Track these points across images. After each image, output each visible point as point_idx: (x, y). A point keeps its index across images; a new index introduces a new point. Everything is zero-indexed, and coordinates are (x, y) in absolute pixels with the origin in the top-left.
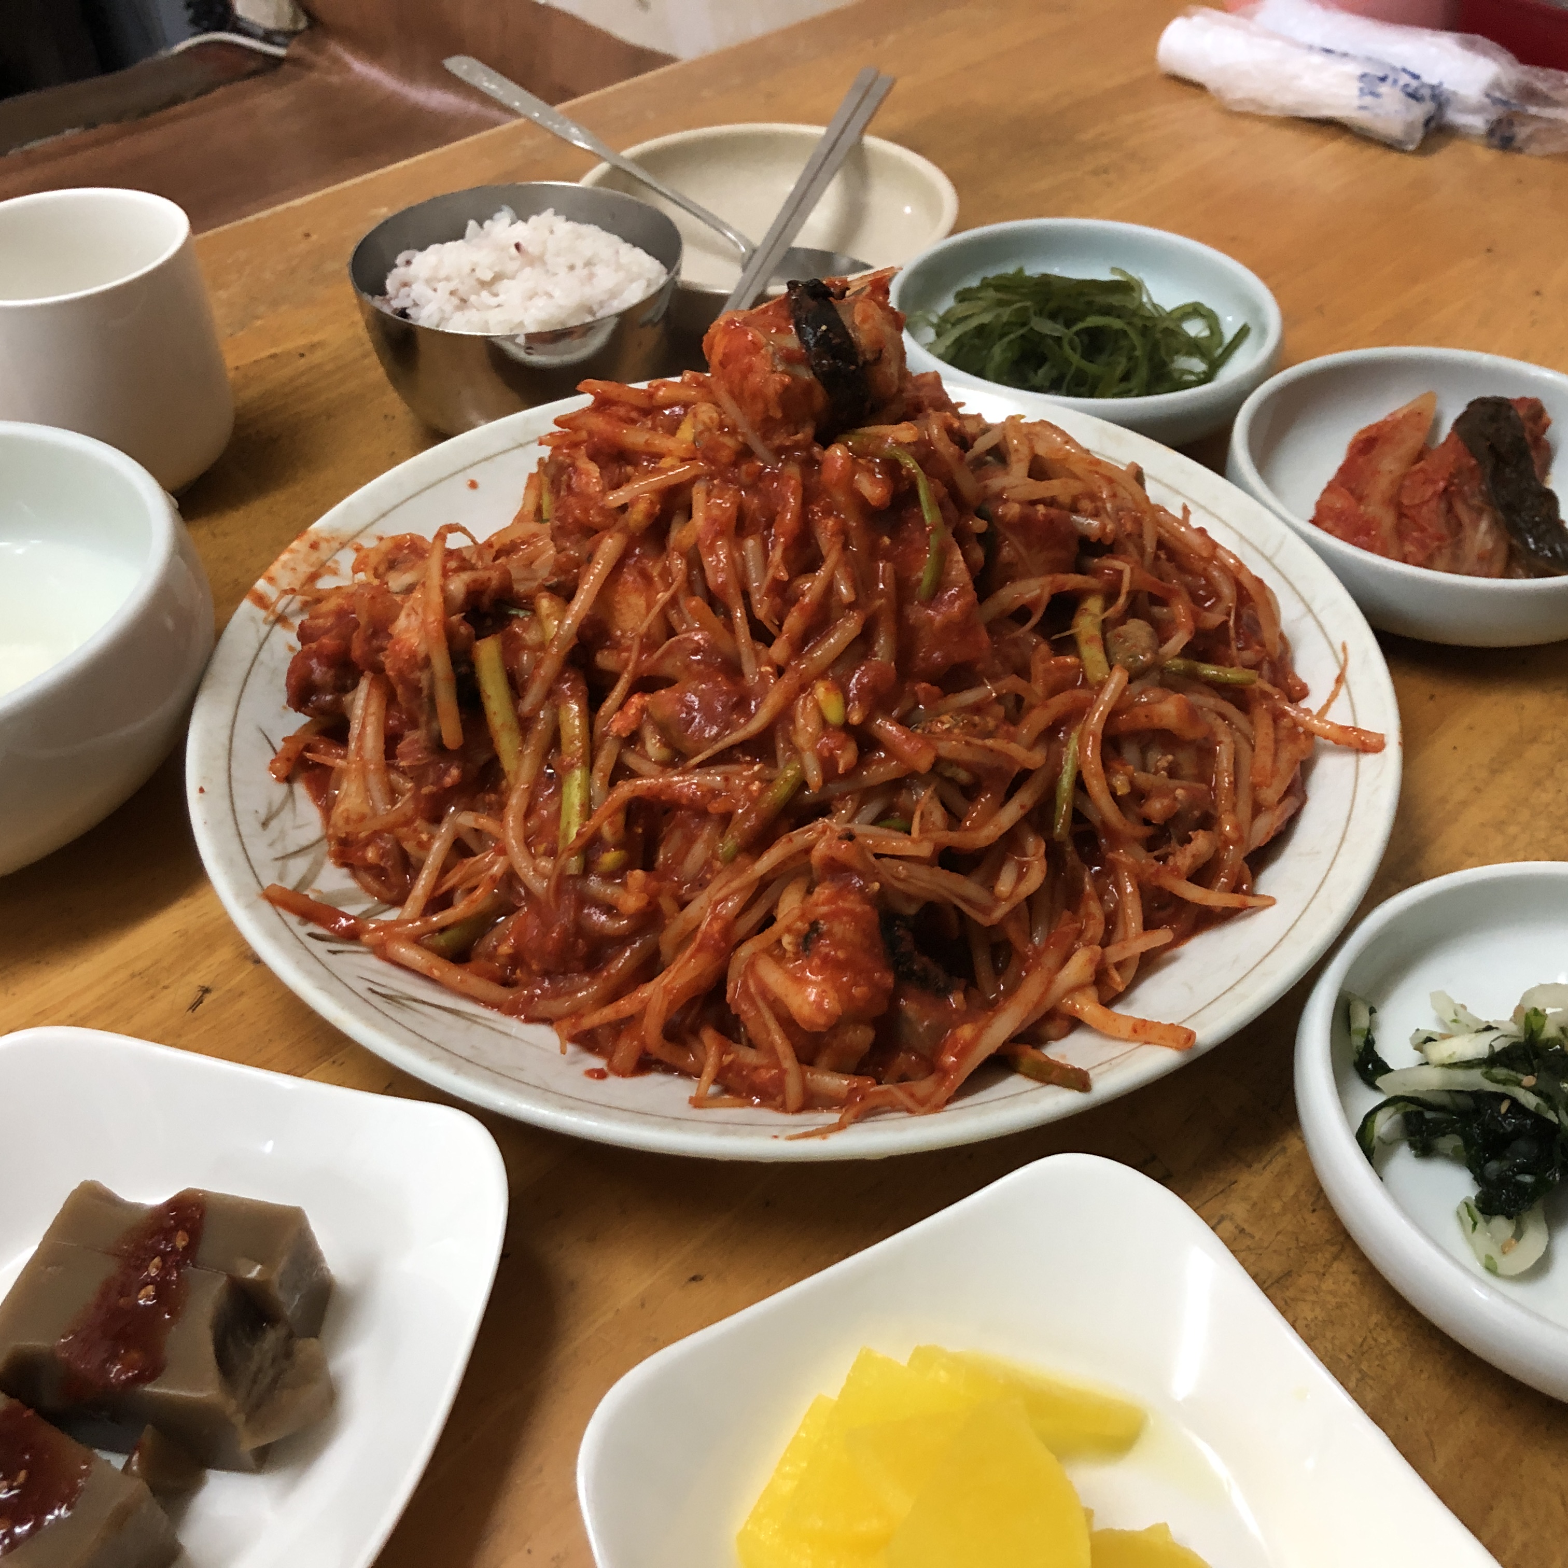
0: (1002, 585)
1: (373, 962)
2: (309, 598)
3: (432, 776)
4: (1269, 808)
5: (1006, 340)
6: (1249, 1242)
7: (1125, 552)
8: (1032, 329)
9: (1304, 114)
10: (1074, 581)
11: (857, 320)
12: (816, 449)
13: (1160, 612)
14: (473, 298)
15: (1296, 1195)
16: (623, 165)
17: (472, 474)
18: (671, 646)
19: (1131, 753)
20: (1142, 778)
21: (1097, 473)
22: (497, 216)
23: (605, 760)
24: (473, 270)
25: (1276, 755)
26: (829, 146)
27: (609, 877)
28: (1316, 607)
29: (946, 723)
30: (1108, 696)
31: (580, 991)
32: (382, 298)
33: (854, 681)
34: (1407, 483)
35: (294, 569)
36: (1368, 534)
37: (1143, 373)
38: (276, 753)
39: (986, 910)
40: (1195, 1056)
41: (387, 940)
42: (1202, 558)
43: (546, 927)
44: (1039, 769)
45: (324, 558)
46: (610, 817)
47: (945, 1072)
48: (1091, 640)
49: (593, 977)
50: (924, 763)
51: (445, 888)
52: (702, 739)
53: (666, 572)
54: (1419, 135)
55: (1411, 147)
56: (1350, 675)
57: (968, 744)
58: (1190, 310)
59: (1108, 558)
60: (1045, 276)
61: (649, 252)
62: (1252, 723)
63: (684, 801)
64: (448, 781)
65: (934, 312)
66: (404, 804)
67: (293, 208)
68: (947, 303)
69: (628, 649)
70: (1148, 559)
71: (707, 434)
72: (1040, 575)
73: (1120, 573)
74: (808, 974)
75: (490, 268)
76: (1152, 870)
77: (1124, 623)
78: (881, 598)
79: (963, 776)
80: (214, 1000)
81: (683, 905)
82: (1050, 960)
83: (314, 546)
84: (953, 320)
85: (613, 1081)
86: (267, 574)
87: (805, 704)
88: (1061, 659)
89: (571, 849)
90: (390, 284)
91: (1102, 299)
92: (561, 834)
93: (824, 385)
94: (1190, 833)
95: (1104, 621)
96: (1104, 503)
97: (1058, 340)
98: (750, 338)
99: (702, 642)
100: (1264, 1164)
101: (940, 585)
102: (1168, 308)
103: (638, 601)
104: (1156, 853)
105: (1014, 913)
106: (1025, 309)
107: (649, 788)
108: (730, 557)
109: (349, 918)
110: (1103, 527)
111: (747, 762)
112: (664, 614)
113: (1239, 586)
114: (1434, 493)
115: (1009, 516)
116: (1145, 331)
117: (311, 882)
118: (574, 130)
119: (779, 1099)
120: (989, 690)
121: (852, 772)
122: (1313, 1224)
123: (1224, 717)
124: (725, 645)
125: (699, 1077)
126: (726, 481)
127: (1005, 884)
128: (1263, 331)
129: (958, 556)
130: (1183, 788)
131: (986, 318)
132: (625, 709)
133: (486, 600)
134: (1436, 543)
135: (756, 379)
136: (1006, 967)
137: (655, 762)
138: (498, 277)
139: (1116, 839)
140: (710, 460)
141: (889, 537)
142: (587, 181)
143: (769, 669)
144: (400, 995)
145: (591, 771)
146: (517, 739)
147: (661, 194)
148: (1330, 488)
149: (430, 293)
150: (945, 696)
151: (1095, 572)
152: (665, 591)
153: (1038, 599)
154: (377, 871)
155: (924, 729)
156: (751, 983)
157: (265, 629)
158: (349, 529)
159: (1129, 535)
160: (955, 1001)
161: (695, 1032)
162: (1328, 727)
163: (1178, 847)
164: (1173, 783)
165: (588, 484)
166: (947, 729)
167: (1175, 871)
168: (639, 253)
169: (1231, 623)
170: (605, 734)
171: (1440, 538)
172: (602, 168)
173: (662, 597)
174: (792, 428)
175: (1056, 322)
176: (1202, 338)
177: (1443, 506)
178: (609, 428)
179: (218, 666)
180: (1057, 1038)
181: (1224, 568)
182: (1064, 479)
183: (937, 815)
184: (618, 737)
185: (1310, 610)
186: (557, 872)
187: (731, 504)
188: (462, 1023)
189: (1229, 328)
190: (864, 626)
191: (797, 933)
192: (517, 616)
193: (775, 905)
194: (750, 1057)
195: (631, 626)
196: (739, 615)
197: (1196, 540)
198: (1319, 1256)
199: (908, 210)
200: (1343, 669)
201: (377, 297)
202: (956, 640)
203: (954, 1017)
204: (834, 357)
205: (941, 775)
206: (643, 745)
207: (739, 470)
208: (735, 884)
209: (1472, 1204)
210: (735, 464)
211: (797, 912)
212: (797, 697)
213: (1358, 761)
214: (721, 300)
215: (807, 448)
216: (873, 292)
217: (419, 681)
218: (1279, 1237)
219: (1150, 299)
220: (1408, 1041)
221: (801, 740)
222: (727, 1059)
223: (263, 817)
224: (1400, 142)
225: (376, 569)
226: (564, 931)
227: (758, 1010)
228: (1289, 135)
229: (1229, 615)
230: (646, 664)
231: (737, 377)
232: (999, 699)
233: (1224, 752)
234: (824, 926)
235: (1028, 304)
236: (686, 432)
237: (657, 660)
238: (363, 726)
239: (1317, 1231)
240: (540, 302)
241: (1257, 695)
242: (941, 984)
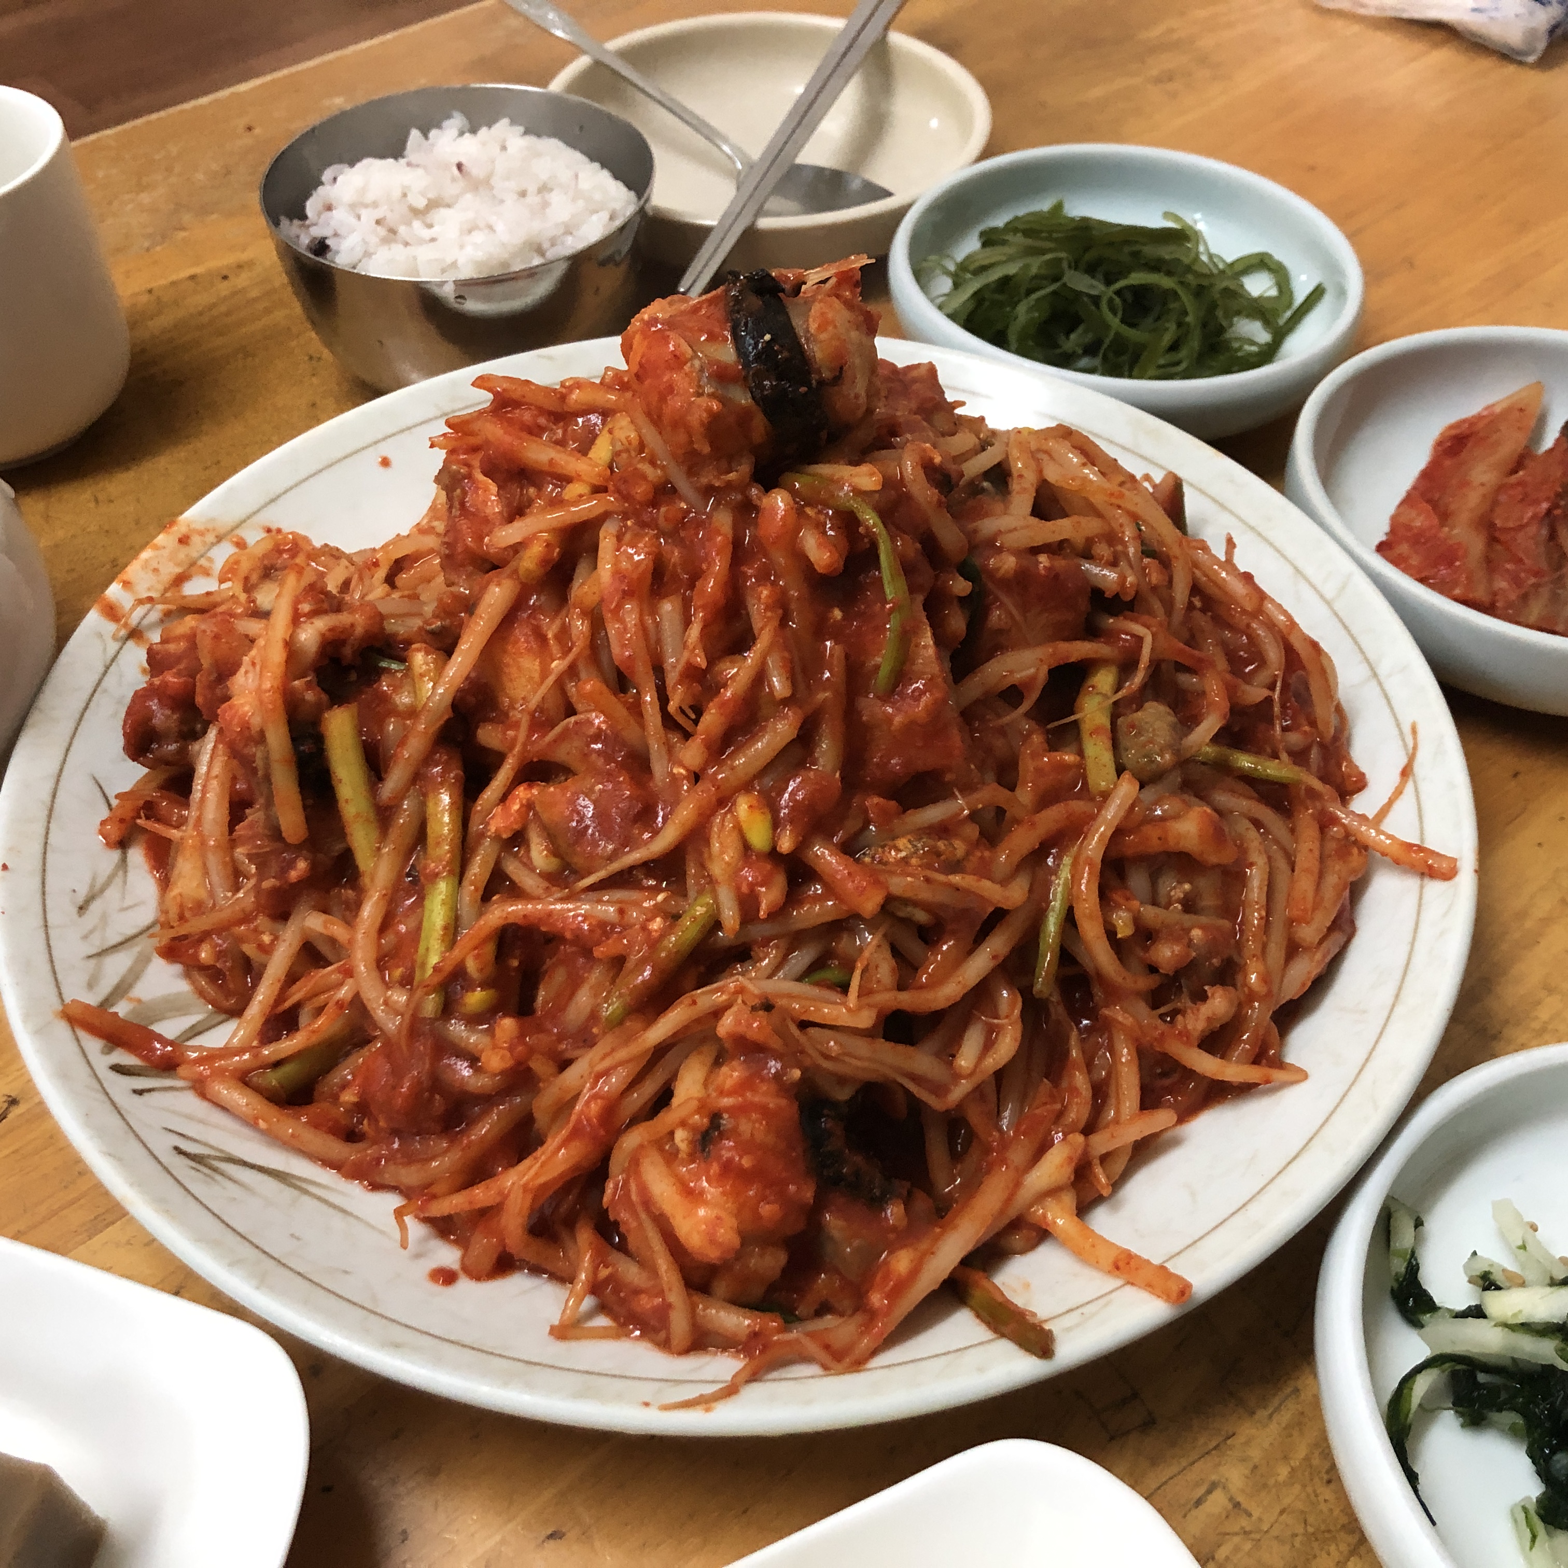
0: (990, 657)
1: (190, 1102)
2: (172, 607)
3: (274, 868)
4: (1307, 949)
5: (1035, 296)
6: (1244, 1522)
7: (1151, 613)
8: (1065, 285)
9: (1405, 15)
10: (1081, 649)
11: (813, 327)
12: (754, 491)
13: (1189, 681)
14: (402, 230)
15: (1307, 1459)
16: (608, 60)
17: (384, 449)
18: (566, 730)
19: (1138, 881)
20: (1150, 913)
21: (1119, 507)
22: (446, 124)
23: (478, 869)
24: (405, 195)
25: (1321, 876)
26: (846, 43)
27: (473, 1020)
28: (1382, 671)
29: (902, 849)
30: (1112, 813)
31: (433, 1158)
32: (300, 223)
33: (786, 796)
34: (1503, 498)
35: (156, 570)
36: (1450, 564)
37: (1194, 343)
38: (111, 809)
39: (940, 1090)
40: (1187, 1310)
41: (208, 1077)
42: (1244, 611)
43: (397, 1073)
44: (1017, 909)
45: (195, 555)
46: (475, 948)
47: (872, 1315)
48: (1096, 731)
49: (452, 1142)
50: (870, 904)
51: (287, 1004)
52: (592, 857)
53: (564, 633)
54: (1541, 45)
55: (1531, 59)
56: (1419, 768)
57: (928, 880)
58: (1254, 261)
59: (1125, 618)
60: (1085, 220)
61: (616, 177)
62: (1293, 831)
63: (568, 935)
64: (294, 875)
65: (953, 258)
66: (245, 897)
67: (238, 94)
68: (970, 245)
69: (516, 725)
70: (1178, 616)
71: (624, 455)
72: (1038, 644)
73: (1139, 640)
74: (705, 1184)
75: (423, 194)
76: (1157, 1033)
77: (1140, 707)
78: (825, 690)
79: (921, 916)
80: (21, 1115)
81: (564, 1064)
82: (1018, 1155)
83: (184, 541)
84: (972, 267)
85: (465, 1285)
86: (124, 576)
87: (723, 820)
88: (1058, 756)
89: (427, 986)
90: (311, 207)
91: (1150, 251)
92: (419, 960)
93: (765, 413)
94: (1206, 988)
95: (1115, 703)
96: (1126, 547)
97: (1096, 300)
98: (671, 348)
99: (604, 727)
100: (1271, 1410)
101: (901, 676)
102: (1229, 260)
103: (530, 665)
104: (1162, 1010)
105: (978, 1092)
106: (1059, 260)
107: (525, 916)
108: (642, 623)
109: (164, 1041)
110: (1123, 578)
111: (650, 888)
112: (560, 684)
113: (1289, 651)
114: (1534, 517)
115: (1002, 571)
116: (1200, 292)
117: (130, 986)
118: (551, 16)
119: (663, 1335)
120: (960, 805)
121: (779, 913)
122: (1326, 1501)
123: (1257, 824)
124: (631, 734)
125: (571, 1283)
126: (643, 525)
127: (966, 1059)
128: (1342, 293)
129: (927, 639)
130: (1201, 927)
131: (1012, 269)
132: (507, 802)
133: (348, 651)
134: (1533, 580)
135: (675, 403)
136: (965, 1150)
137: (541, 875)
138: (434, 204)
139: (1114, 994)
140: (625, 497)
141: (841, 610)
142: (557, 85)
143: (682, 771)
144: (213, 1153)
145: (460, 882)
146: (375, 834)
147: (649, 96)
148: (1408, 501)
149: (353, 221)
150: (904, 812)
151: (1110, 636)
152: (562, 658)
153: (1033, 678)
154: (212, 973)
155: (873, 858)
156: (633, 1187)
157: (113, 647)
158: (228, 518)
159: (1154, 589)
160: (893, 1213)
161: (570, 1224)
162: (1388, 842)
163: (1189, 1004)
164: (1188, 919)
165: (485, 502)
166: (903, 858)
167: (1184, 1036)
168: (605, 177)
169: (1276, 696)
170: (482, 835)
171: (1537, 574)
172: (582, 62)
173: (557, 666)
174: (724, 464)
175: (1093, 277)
176: (1269, 299)
177: (1545, 532)
178: (508, 439)
179: (48, 697)
180: (1023, 1252)
181: (1271, 625)
182: (1075, 518)
183: (885, 970)
184: (497, 837)
185: (1375, 675)
186: (412, 1006)
187: (647, 554)
188: (288, 1193)
189: (1301, 289)
190: (801, 728)
191: (694, 1129)
192: (387, 670)
193: (674, 1077)
194: (631, 1272)
195: (523, 694)
196: (648, 698)
197: (1238, 588)
198: (1333, 1548)
199: (934, 123)
200: (1411, 759)
201: (296, 222)
202: (920, 744)
203: (892, 1236)
204: (780, 378)
205: (893, 915)
206: (528, 850)
207: (658, 510)
208: (622, 1054)
209: (1532, 1508)
210: (654, 503)
211: (694, 1104)
212: (713, 813)
213: (1422, 887)
214: (703, 233)
215: (743, 488)
216: (839, 284)
217: (254, 755)
218: (1284, 1516)
219: (1207, 249)
220: (1462, 1270)
221: (717, 869)
222: (604, 1273)
223: (80, 899)
224: (1519, 53)
225: (246, 579)
226: (417, 1084)
227: (640, 1224)
228: (1388, 41)
229: (1272, 687)
230: (536, 748)
231: (654, 398)
232: (974, 816)
233: (1256, 877)
234: (726, 1121)
235: (1063, 255)
236: (602, 451)
237: (549, 744)
238: (204, 792)
239: (1331, 1510)
240: (478, 237)
241: (1303, 792)
242: (877, 1192)
